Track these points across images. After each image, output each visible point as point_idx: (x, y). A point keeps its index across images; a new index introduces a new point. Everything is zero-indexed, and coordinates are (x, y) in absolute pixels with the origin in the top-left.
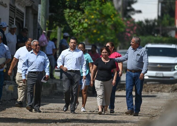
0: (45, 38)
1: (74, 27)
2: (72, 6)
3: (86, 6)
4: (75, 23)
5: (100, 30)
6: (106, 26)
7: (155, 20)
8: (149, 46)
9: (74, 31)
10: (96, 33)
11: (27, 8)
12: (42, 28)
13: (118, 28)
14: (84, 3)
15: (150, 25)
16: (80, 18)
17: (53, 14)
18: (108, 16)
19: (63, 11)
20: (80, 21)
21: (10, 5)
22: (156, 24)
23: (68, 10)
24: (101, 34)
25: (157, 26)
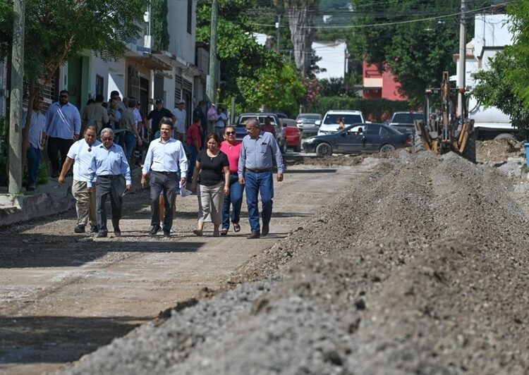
0: (214, 112)
1: (247, 96)
2: (245, 73)
3: (260, 73)
4: (249, 92)
5: (278, 95)
6: (284, 91)
7: (341, 79)
8: (331, 112)
9: (248, 100)
10: (274, 99)
11: (195, 77)
12: (212, 101)
13: (297, 93)
14: (258, 70)
15: (336, 85)
16: (254, 86)
17: (225, 82)
18: (287, 80)
19: (235, 79)
20: (253, 90)
21: (176, 76)
22: (342, 82)
23: (241, 78)
24: (279, 100)
25: (343, 85)
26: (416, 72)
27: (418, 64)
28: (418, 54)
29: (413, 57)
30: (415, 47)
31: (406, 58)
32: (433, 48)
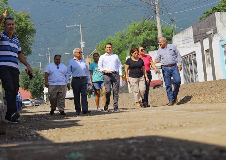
26: (35, 91)
27: (36, 89)
28: (35, 87)
29: (34, 87)
30: (35, 85)
31: (33, 88)
32: (39, 85)
